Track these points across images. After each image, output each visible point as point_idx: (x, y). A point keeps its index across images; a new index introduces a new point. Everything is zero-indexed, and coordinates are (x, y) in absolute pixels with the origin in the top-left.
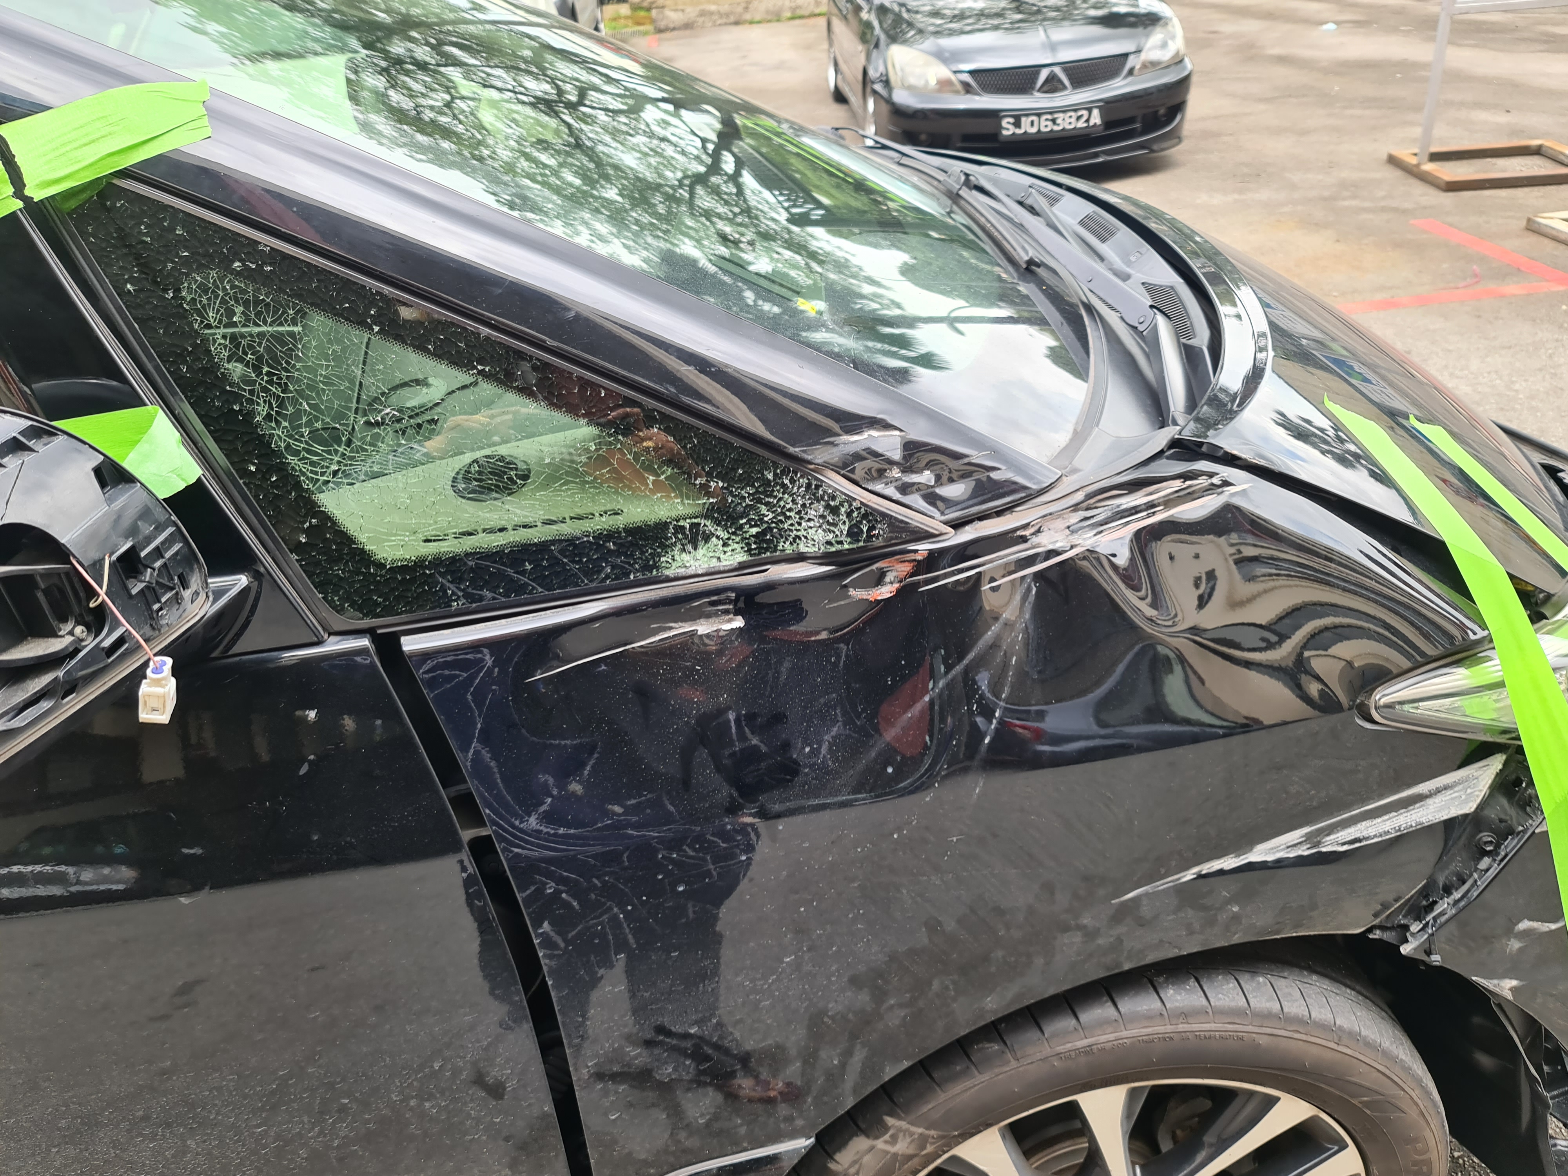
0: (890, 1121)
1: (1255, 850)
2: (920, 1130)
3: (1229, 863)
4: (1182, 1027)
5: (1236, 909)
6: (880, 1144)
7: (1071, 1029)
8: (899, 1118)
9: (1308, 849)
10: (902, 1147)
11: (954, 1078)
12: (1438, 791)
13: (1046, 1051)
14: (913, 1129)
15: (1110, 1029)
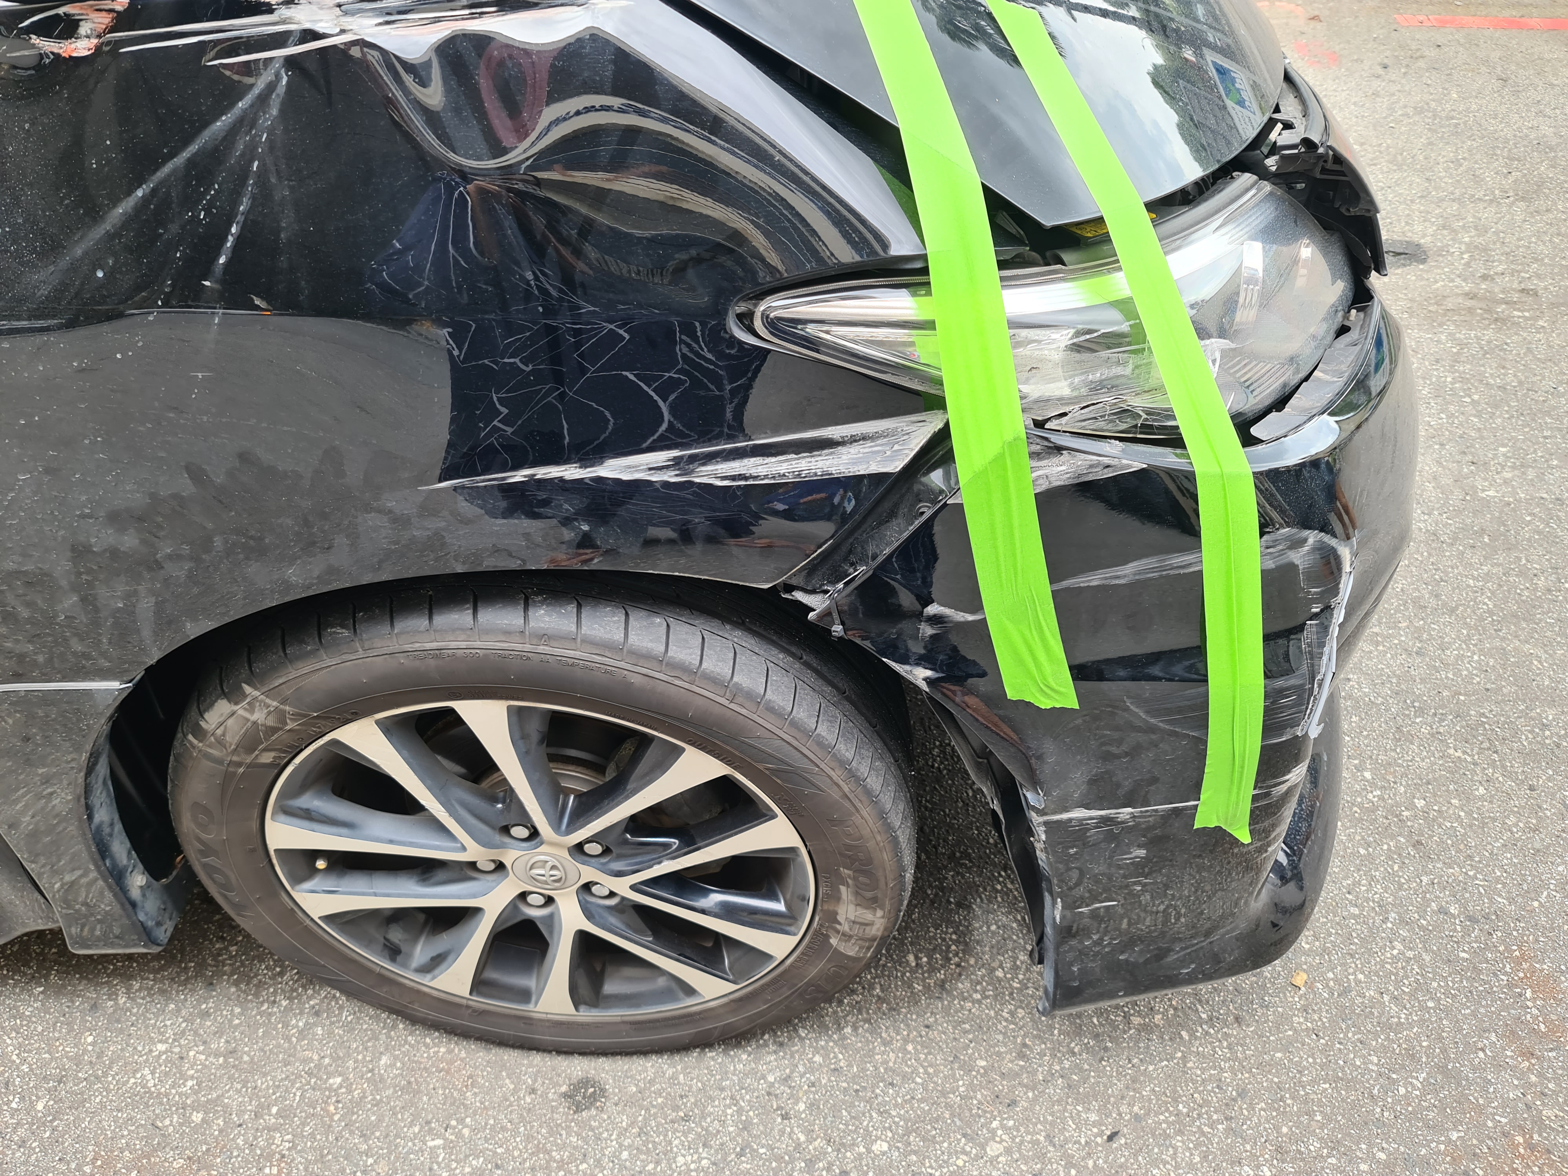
0: (247, 689)
1: (605, 464)
2: (275, 704)
3: (571, 472)
4: (541, 649)
5: (585, 528)
6: (240, 710)
7: (422, 629)
8: (256, 689)
9: (677, 475)
10: (259, 716)
11: (304, 656)
12: (854, 440)
13: (394, 645)
14: (268, 701)
15: (463, 637)
